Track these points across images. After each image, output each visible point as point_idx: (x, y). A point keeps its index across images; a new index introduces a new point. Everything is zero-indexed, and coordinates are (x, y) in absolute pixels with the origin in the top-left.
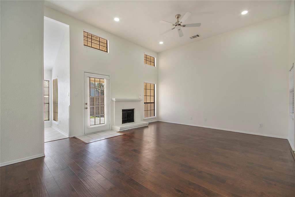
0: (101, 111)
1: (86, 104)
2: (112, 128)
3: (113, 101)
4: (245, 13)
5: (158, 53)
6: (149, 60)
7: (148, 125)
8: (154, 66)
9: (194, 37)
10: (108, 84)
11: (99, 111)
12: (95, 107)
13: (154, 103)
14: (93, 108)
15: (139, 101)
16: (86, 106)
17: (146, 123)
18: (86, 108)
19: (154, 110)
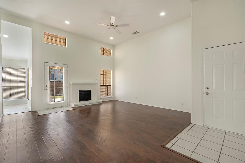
0: (60, 91)
1: (46, 86)
2: (70, 104)
3: (71, 84)
4: (163, 14)
5: (114, 46)
6: (106, 52)
7: (101, 103)
8: (111, 56)
9: (135, 33)
10: (67, 71)
11: (58, 91)
12: (54, 89)
13: (111, 85)
14: (53, 89)
15: (95, 84)
16: (46, 88)
17: (100, 101)
18: (46, 89)
19: (111, 91)
